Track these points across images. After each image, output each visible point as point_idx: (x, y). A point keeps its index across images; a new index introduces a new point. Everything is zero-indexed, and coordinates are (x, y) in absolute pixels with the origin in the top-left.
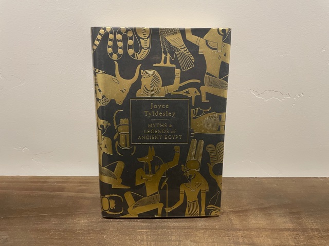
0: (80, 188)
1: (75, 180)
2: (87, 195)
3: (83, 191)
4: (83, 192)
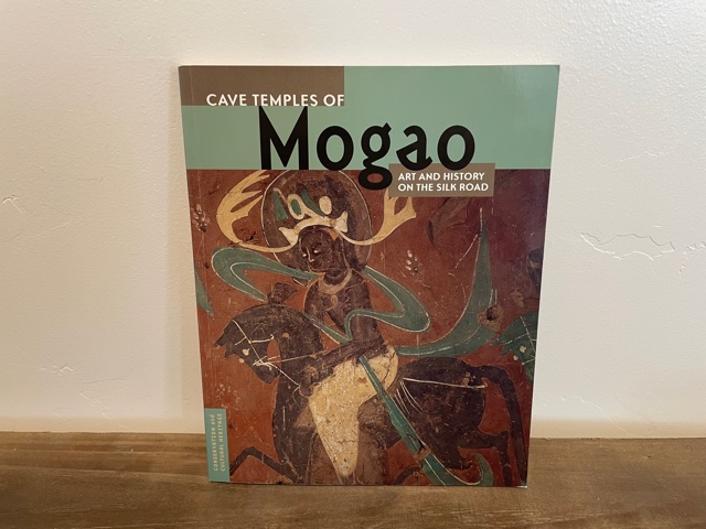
0: (189, 462)
3: (194, 470)
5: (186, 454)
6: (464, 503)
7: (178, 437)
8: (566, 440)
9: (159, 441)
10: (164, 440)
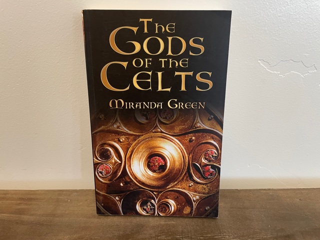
0: (19, 207)
1: (14, 196)
2: (25, 218)
3: (20, 212)
4: (21, 214)
5: (19, 202)
6: (185, 230)
7: (16, 192)
8: (250, 190)
9: (5, 194)
10: (8, 194)
